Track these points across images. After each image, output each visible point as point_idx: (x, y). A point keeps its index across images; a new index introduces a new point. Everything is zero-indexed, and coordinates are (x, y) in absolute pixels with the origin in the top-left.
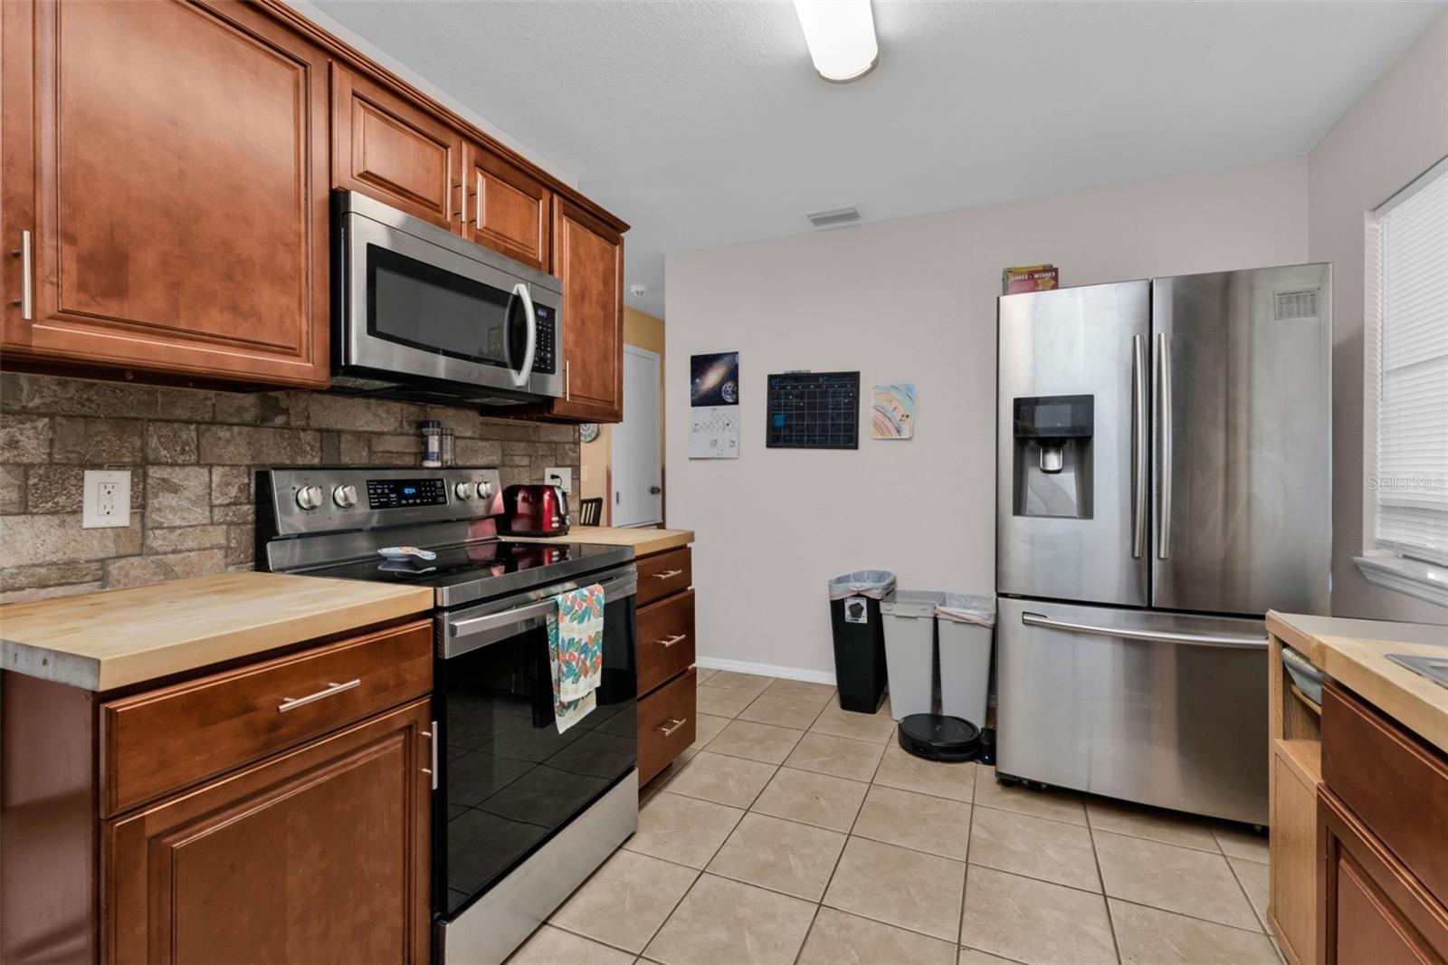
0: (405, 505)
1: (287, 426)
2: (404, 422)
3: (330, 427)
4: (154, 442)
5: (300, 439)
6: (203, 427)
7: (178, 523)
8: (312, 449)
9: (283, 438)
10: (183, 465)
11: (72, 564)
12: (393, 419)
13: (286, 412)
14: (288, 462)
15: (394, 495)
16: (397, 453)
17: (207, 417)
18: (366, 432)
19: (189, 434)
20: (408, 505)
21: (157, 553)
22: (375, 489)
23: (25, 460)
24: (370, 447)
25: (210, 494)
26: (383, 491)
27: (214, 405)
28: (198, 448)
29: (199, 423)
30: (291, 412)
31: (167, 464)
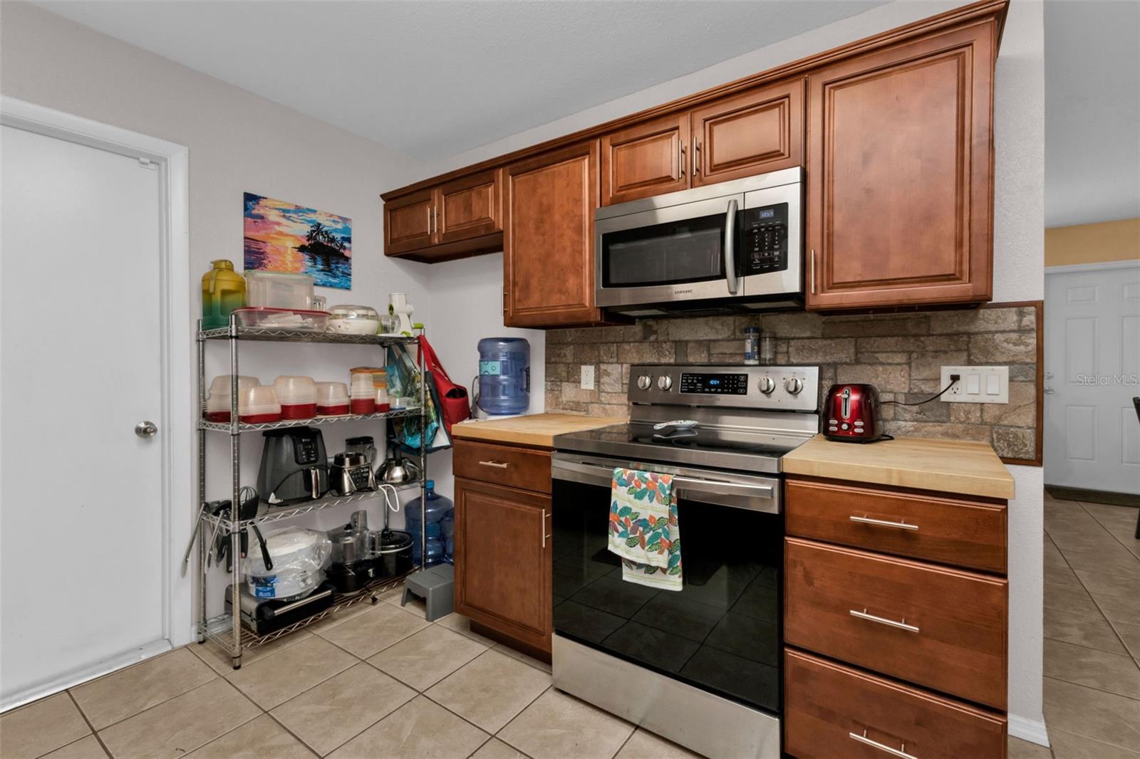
0: (707, 392)
1: (657, 341)
2: (737, 331)
3: (681, 339)
4: (602, 353)
5: (663, 348)
6: (619, 344)
7: (610, 390)
8: (670, 354)
9: (653, 347)
10: (612, 363)
11: (578, 403)
12: (726, 330)
13: (655, 332)
14: (656, 361)
15: (700, 385)
16: (730, 354)
17: (621, 339)
18: (706, 340)
19: (614, 348)
20: (710, 392)
21: (603, 404)
22: (687, 380)
23: (568, 361)
24: (709, 351)
25: (622, 378)
26: (692, 381)
27: (623, 333)
28: (617, 355)
29: (617, 343)
30: (659, 332)
31: (606, 363)
